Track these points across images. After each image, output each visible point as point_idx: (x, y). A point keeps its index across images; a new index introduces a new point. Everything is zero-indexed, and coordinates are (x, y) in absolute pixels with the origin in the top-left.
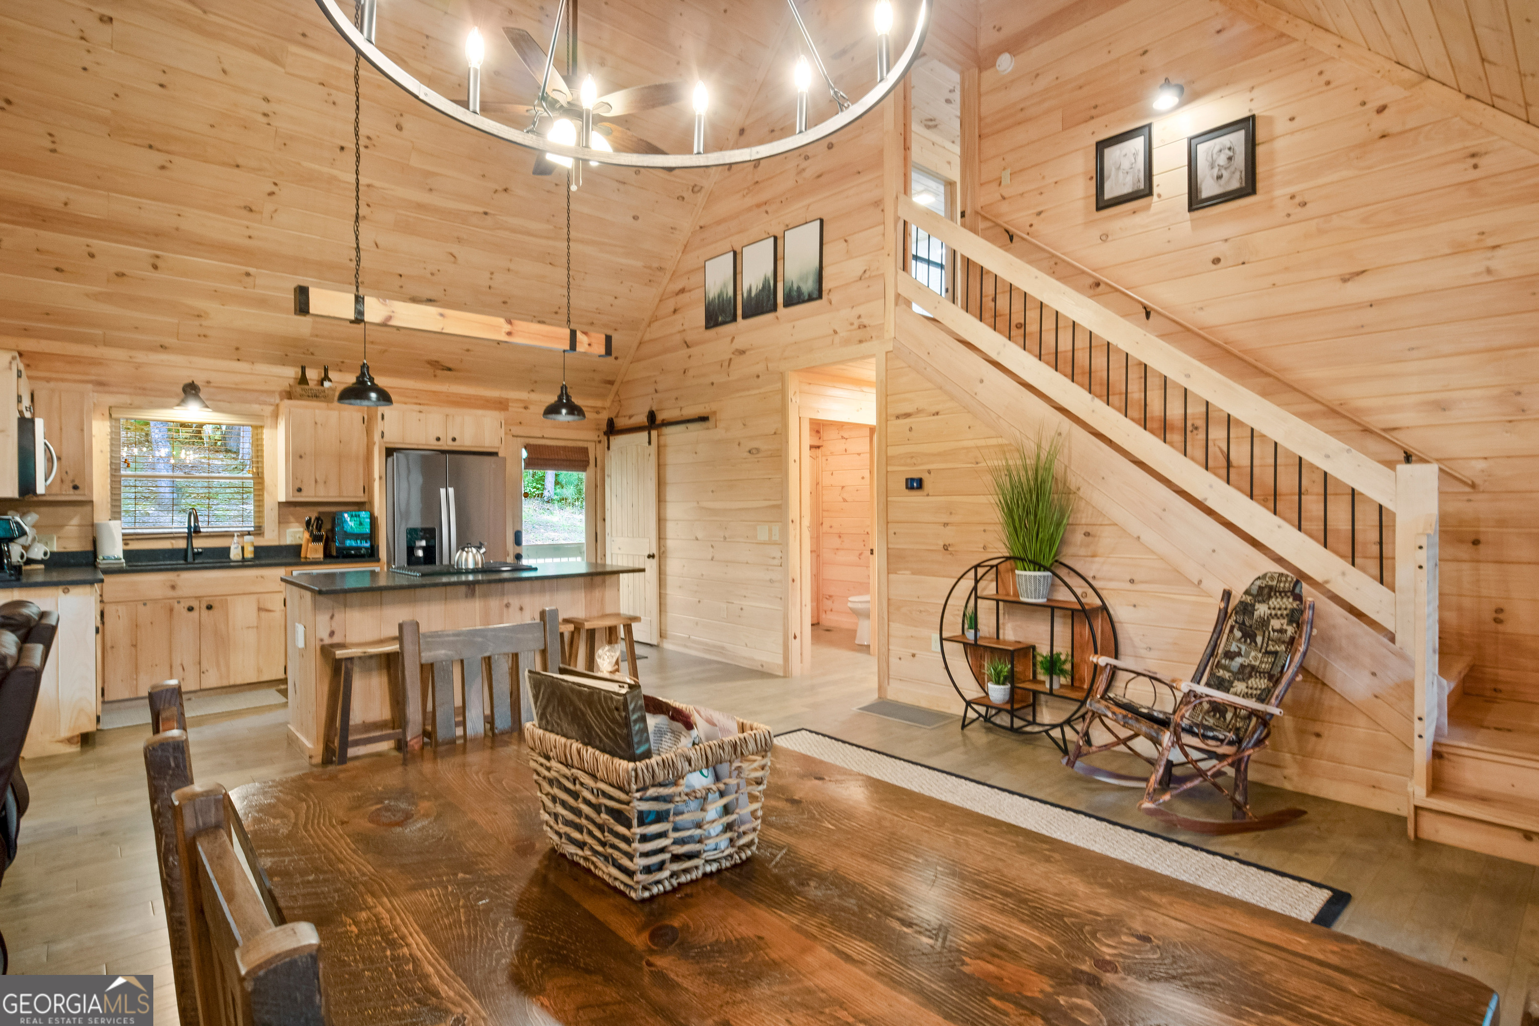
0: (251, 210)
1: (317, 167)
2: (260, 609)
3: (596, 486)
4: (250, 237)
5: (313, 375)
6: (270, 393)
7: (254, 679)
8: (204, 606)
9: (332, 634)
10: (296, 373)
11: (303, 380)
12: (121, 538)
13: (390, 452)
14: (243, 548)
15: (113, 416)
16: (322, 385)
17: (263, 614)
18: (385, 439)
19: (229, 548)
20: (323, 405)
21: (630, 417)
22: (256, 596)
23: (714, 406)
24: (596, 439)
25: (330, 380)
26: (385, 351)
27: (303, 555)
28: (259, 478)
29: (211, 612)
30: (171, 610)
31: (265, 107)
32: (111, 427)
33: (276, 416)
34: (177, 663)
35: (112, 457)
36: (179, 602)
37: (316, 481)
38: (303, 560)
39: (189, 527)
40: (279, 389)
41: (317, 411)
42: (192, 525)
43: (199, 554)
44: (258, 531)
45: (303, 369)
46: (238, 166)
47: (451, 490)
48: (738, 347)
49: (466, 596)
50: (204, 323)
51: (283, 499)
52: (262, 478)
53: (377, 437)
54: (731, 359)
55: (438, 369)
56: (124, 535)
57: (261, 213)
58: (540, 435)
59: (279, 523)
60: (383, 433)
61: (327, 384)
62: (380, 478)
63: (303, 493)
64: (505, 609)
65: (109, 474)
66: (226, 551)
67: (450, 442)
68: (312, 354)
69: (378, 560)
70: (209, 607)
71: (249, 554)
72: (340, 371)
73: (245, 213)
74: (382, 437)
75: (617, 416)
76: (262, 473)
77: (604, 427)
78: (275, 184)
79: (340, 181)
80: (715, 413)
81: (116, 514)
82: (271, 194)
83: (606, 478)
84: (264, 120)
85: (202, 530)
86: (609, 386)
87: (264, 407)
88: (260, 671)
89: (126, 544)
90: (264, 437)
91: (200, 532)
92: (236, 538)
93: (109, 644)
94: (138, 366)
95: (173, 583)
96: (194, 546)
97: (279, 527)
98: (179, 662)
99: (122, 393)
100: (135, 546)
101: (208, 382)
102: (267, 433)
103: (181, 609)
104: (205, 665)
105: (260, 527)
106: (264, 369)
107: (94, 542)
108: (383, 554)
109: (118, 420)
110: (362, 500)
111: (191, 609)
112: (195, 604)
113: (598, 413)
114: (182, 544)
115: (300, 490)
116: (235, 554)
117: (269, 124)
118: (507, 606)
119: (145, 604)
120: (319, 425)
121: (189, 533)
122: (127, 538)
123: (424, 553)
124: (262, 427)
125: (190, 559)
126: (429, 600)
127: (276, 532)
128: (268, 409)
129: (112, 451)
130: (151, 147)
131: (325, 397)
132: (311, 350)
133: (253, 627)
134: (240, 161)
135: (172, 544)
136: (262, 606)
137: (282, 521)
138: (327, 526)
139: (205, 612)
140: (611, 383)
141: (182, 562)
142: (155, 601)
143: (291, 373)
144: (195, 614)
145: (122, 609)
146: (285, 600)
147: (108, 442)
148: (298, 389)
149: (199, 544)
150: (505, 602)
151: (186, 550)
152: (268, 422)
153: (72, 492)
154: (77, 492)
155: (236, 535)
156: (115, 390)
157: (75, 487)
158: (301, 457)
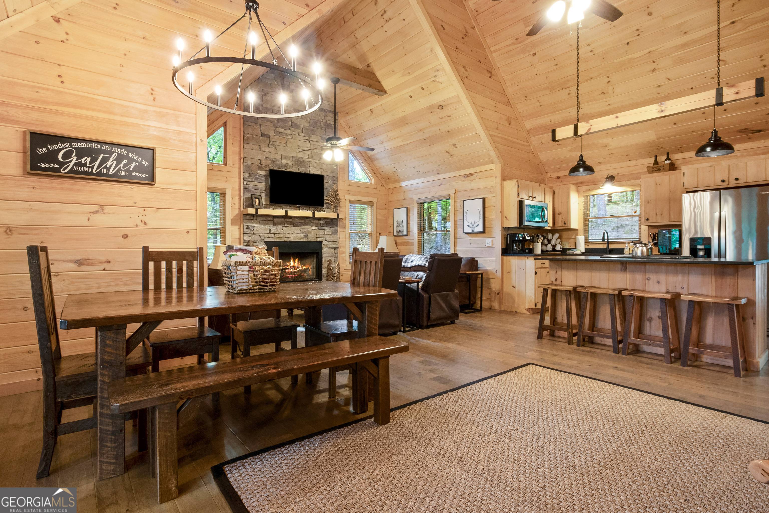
0: (604, 93)
1: (621, 59)
4: (609, 105)
9: (556, 280)
11: (655, 163)
14: (630, 249)
15: (585, 195)
19: (624, 249)
20: (662, 173)
25: (670, 160)
26: (705, 133)
28: (640, 215)
31: (589, 48)
32: (584, 199)
35: (585, 211)
37: (656, 215)
40: (646, 170)
41: (657, 178)
43: (611, 250)
45: (656, 157)
46: (591, 78)
49: (621, 271)
50: (609, 148)
56: (586, 242)
57: (608, 92)
60: (684, 183)
61: (667, 162)
63: (650, 221)
64: (647, 281)
65: (583, 218)
67: (734, 182)
68: (662, 148)
72: (682, 152)
73: (602, 95)
74: (684, 186)
78: (608, 77)
79: (634, 59)
81: (586, 234)
82: (609, 82)
84: (592, 54)
89: (587, 246)
92: (627, 244)
97: (648, 239)
99: (588, 185)
100: (591, 246)
101: (619, 174)
105: (640, 239)
106: (639, 161)
115: (648, 219)
116: (626, 251)
117: (594, 54)
118: (648, 279)
120: (658, 185)
122: (585, 244)
124: (641, 190)
126: (600, 270)
127: (647, 242)
129: (585, 209)
130: (563, 89)
131: (664, 169)
132: (661, 146)
134: (591, 76)
147: (583, 206)
148: (653, 168)
150: (647, 277)
151: (607, 249)
153: (564, 225)
154: (566, 225)
155: (627, 242)
156: (585, 184)
157: (565, 224)
158: (649, 203)
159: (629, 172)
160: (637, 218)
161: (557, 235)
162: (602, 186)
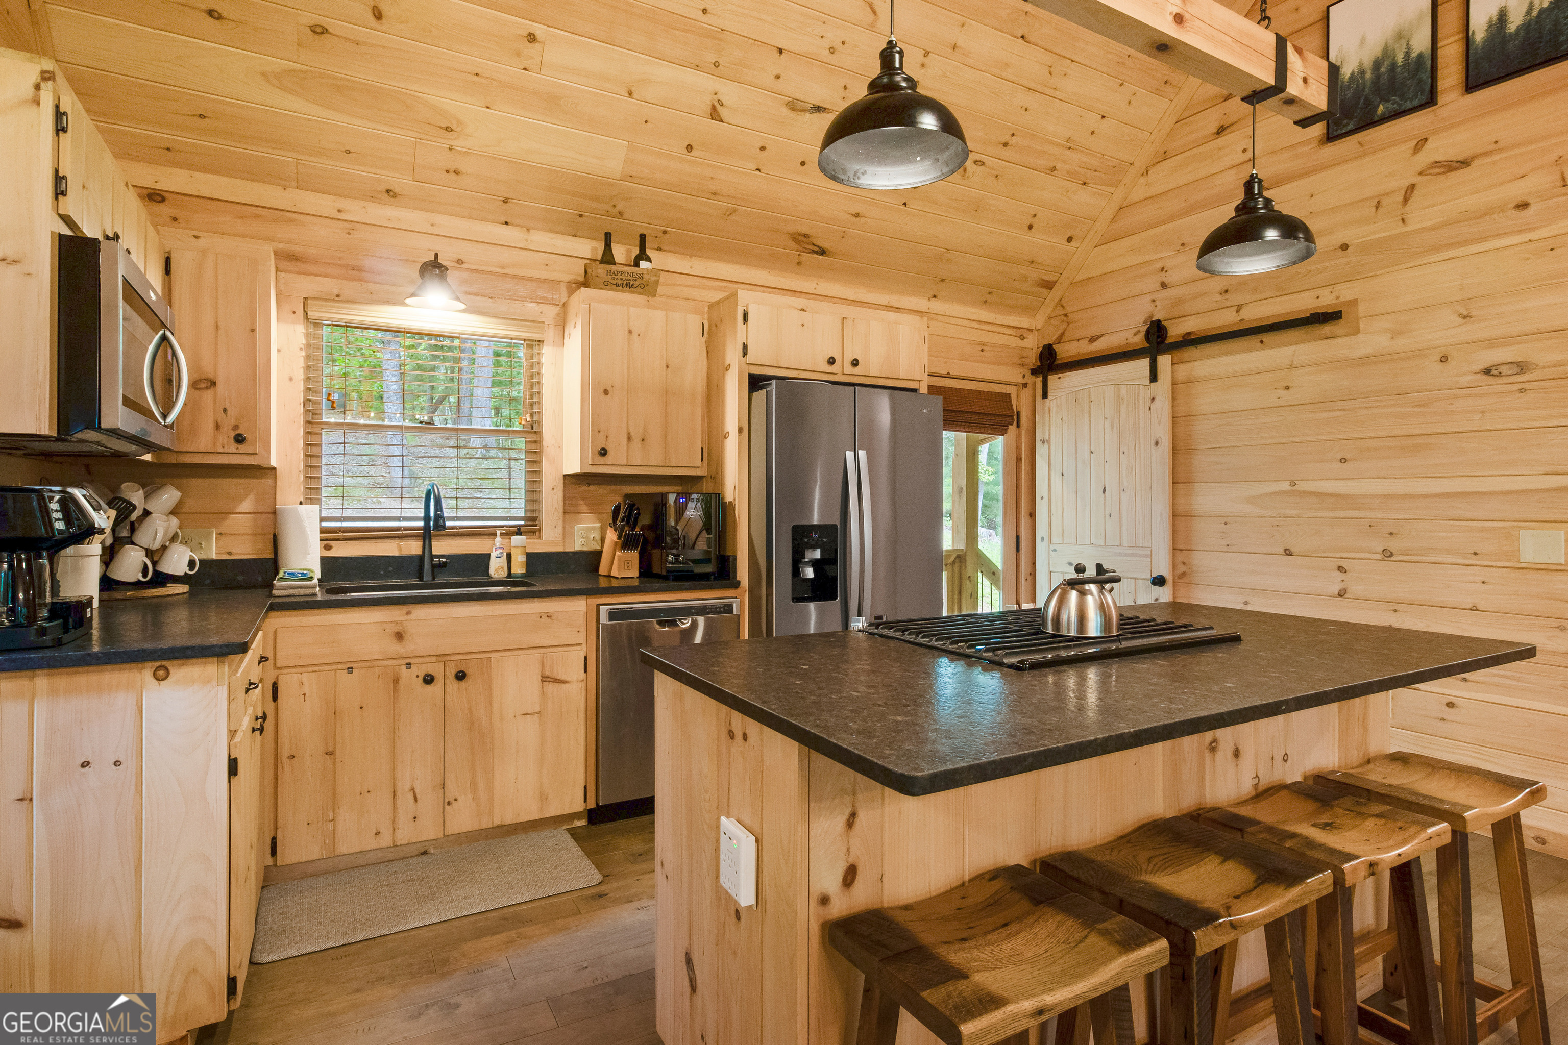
2: (545, 679)
3: (1019, 459)
5: (620, 253)
6: (553, 283)
7: (534, 815)
8: (451, 673)
9: (850, 876)
10: (594, 249)
11: (607, 258)
12: (317, 536)
13: (756, 382)
14: (509, 556)
15: (311, 314)
16: (637, 265)
17: (550, 687)
18: (750, 358)
19: (488, 556)
20: (640, 299)
21: (1093, 340)
22: (536, 655)
23: (1346, 292)
24: (1020, 380)
25: (649, 259)
27: (603, 570)
28: (533, 431)
29: (463, 684)
30: (396, 681)
32: (307, 335)
33: (562, 324)
34: (404, 786)
35: (308, 389)
36: (408, 665)
37: (629, 439)
38: (603, 583)
39: (427, 518)
40: (568, 278)
41: (632, 309)
42: (432, 514)
43: (442, 566)
44: (531, 526)
45: (607, 243)
47: (862, 454)
48: (1439, 158)
50: (458, 144)
51: (574, 467)
52: (538, 433)
53: (732, 356)
54: (1413, 186)
55: (806, 251)
56: (323, 531)
58: (944, 372)
59: (564, 513)
60: (745, 347)
61: (644, 265)
62: (740, 430)
63: (609, 459)
65: (302, 420)
66: (483, 560)
67: (849, 369)
68: (621, 214)
69: (736, 585)
70: (461, 676)
71: (519, 569)
74: (745, 354)
75: (1059, 341)
76: (539, 423)
77: (1032, 359)
80: (1354, 303)
81: (312, 495)
83: (1038, 444)
85: (448, 524)
86: (1044, 291)
87: (544, 308)
88: (543, 798)
89: (328, 548)
90: (543, 360)
91: (444, 527)
92: (498, 539)
93: (285, 752)
94: (352, 227)
95: (398, 628)
96: (434, 552)
97: (564, 517)
98: (408, 786)
99: (326, 276)
100: (342, 550)
101: (460, 262)
102: (547, 353)
103: (411, 678)
104: (452, 790)
105: (535, 519)
106: (542, 239)
107: (275, 542)
108: (743, 573)
109: (317, 325)
110: (698, 473)
111: (429, 680)
112: (436, 669)
113: (1022, 338)
114: (414, 548)
115: (603, 452)
116: (497, 568)
119: (350, 670)
120: (635, 335)
121: (426, 528)
122: (328, 536)
123: (815, 571)
124: (540, 342)
125: (427, 577)
127: (559, 529)
128: (550, 313)
129: (308, 379)
131: (643, 286)
132: (612, 205)
133: (534, 714)
135: (400, 549)
136: (548, 673)
137: (569, 510)
138: (645, 519)
139: (453, 685)
140: (1049, 285)
141: (414, 581)
142: (370, 664)
143: (589, 248)
144: (435, 689)
145: (310, 681)
146: (586, 658)
147: (301, 363)
148: (601, 270)
149: (442, 547)
151: (421, 558)
152: (549, 335)
153: (233, 447)
154: (243, 448)
155: (498, 532)
156: (313, 268)
157: (240, 439)
158: (606, 392)
159: (503, 267)
160: (521, 443)
161: (169, 496)
162: (413, 295)
